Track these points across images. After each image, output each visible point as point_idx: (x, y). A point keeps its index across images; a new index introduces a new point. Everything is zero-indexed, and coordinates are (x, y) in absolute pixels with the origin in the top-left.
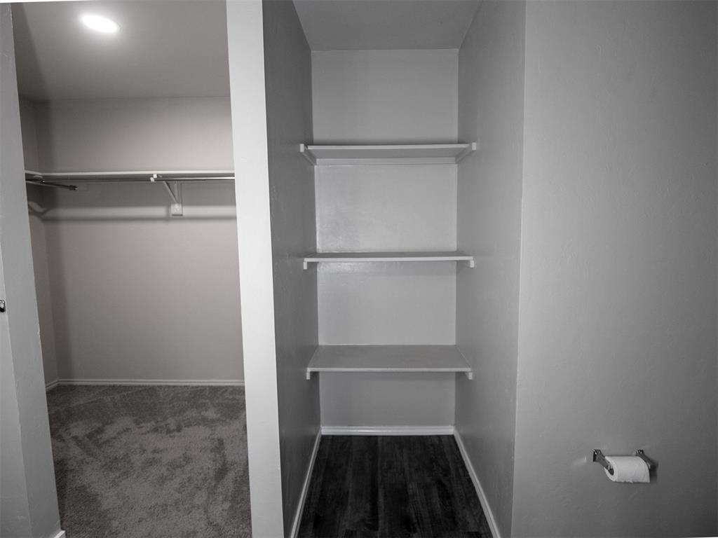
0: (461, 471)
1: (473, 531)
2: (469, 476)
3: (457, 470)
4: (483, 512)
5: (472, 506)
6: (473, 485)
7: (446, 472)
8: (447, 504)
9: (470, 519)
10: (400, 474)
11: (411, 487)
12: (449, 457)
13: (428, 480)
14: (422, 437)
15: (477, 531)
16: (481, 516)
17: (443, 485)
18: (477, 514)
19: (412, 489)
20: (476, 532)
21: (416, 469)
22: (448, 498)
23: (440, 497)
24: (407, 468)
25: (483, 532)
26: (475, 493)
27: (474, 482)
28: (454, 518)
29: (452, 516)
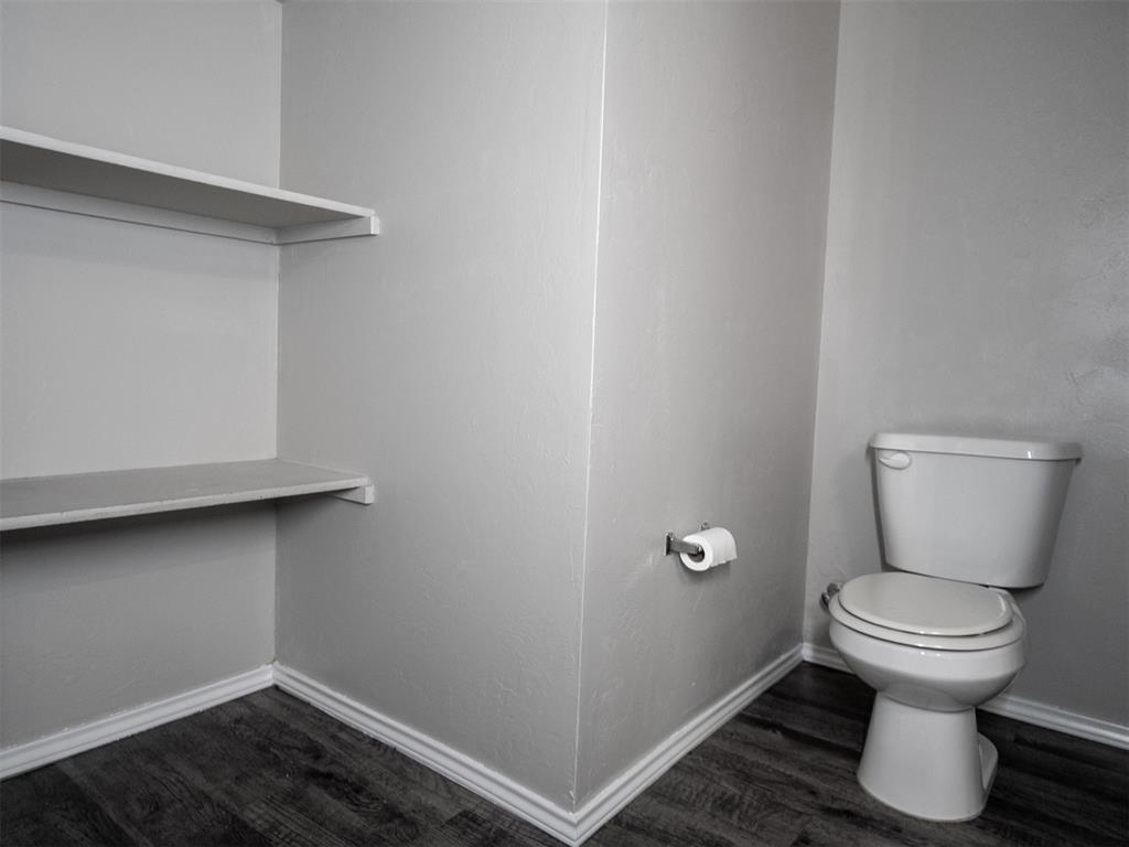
0: (343, 736)
1: (453, 815)
2: (368, 737)
3: (334, 737)
4: (444, 779)
5: (418, 778)
6: (387, 747)
7: (316, 752)
8: (366, 801)
9: (431, 801)
10: (201, 807)
11: (253, 816)
12: (300, 726)
13: (286, 783)
14: (197, 715)
15: (460, 810)
16: (446, 786)
17: (329, 776)
18: (437, 785)
19: (260, 817)
20: (460, 814)
21: (237, 778)
22: (358, 791)
23: (339, 798)
24: (208, 788)
25: (471, 806)
26: (404, 757)
27: (383, 739)
28: (400, 816)
29: (393, 814)
